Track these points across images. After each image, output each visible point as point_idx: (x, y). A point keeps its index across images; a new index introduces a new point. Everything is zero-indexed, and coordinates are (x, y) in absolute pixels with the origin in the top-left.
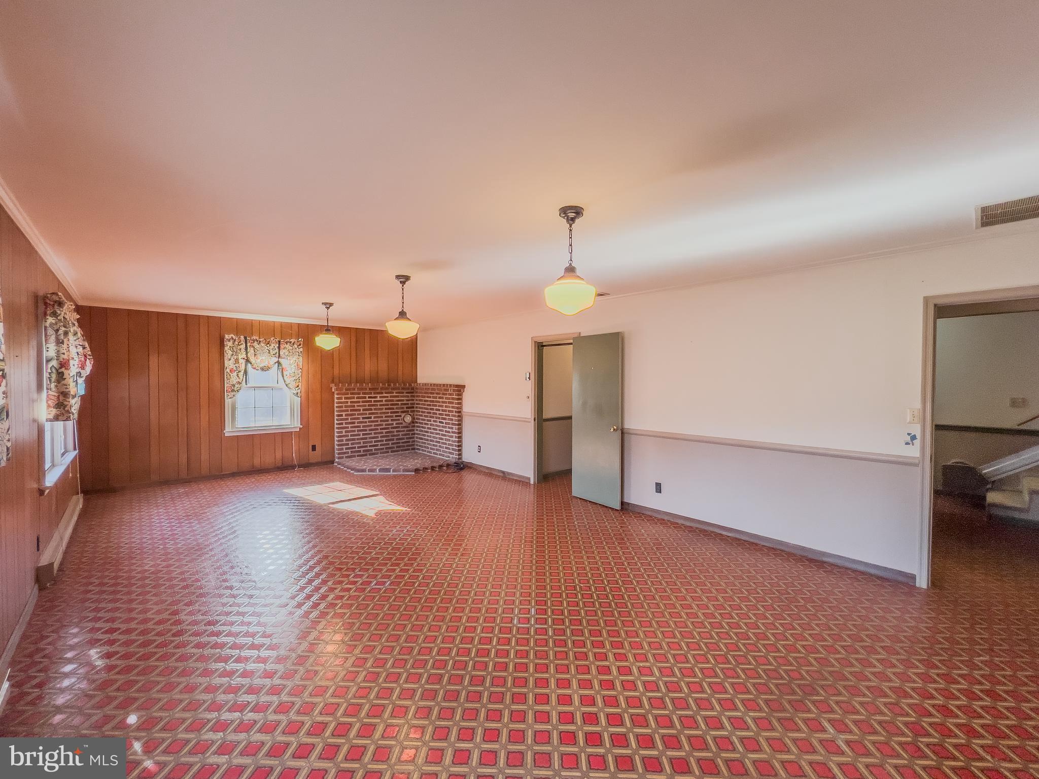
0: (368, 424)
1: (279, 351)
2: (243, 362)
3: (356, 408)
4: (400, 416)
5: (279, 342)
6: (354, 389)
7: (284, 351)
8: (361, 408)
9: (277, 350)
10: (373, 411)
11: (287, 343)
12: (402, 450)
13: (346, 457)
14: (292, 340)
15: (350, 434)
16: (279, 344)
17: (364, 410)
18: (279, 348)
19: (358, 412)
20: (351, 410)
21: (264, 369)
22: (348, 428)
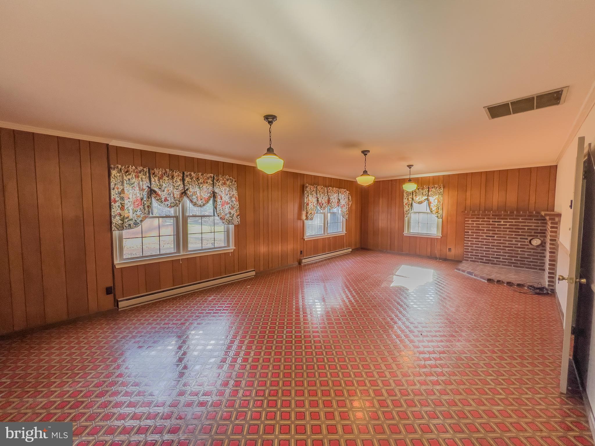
0: (491, 241)
1: (428, 193)
2: (411, 199)
3: (480, 228)
4: (527, 239)
5: (429, 187)
6: (479, 215)
7: (431, 192)
8: (485, 229)
9: (427, 192)
10: (496, 232)
11: (432, 188)
12: (526, 268)
13: (471, 261)
14: (436, 186)
15: (474, 246)
16: (429, 189)
17: (487, 230)
18: (429, 191)
19: (482, 232)
20: (476, 230)
21: (420, 203)
22: (473, 241)
